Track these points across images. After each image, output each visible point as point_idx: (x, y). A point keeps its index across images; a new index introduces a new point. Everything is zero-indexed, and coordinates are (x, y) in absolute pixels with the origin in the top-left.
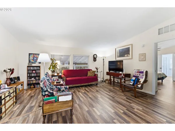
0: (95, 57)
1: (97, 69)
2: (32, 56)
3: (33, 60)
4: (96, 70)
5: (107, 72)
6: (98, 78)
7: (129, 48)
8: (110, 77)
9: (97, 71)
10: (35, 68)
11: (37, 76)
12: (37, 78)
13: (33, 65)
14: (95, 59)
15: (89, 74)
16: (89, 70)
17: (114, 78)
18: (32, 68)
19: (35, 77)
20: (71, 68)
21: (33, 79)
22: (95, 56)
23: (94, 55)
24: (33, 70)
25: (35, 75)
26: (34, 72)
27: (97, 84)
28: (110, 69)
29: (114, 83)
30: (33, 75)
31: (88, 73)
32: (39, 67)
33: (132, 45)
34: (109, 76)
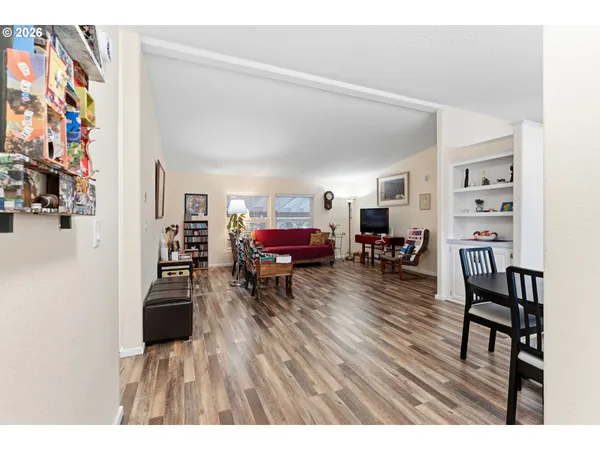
0: (329, 199)
1: (333, 228)
2: (190, 199)
3: (193, 207)
4: (331, 232)
5: (357, 236)
6: (336, 250)
7: (403, 179)
8: (364, 247)
9: (333, 234)
10: (199, 226)
11: (202, 243)
12: (202, 247)
13: (194, 218)
14: (328, 204)
15: (314, 240)
16: (314, 231)
17: (373, 248)
18: (192, 226)
19: (197, 245)
20: (270, 226)
21: (193, 248)
22: (329, 197)
23: (325, 194)
24: (194, 230)
25: (198, 240)
26: (196, 233)
27: (332, 263)
28: (363, 228)
29: (373, 262)
30: (194, 240)
31: (312, 238)
32: (206, 222)
33: (408, 173)
34: (361, 245)
